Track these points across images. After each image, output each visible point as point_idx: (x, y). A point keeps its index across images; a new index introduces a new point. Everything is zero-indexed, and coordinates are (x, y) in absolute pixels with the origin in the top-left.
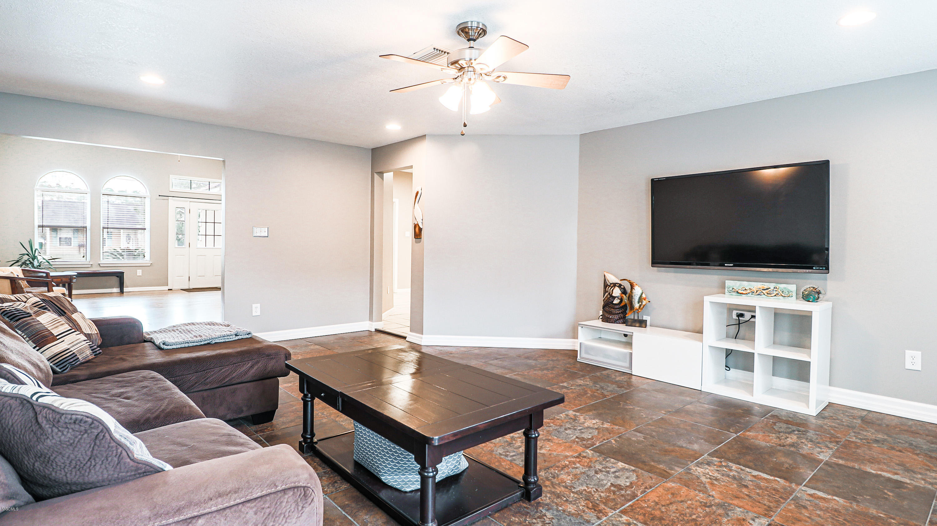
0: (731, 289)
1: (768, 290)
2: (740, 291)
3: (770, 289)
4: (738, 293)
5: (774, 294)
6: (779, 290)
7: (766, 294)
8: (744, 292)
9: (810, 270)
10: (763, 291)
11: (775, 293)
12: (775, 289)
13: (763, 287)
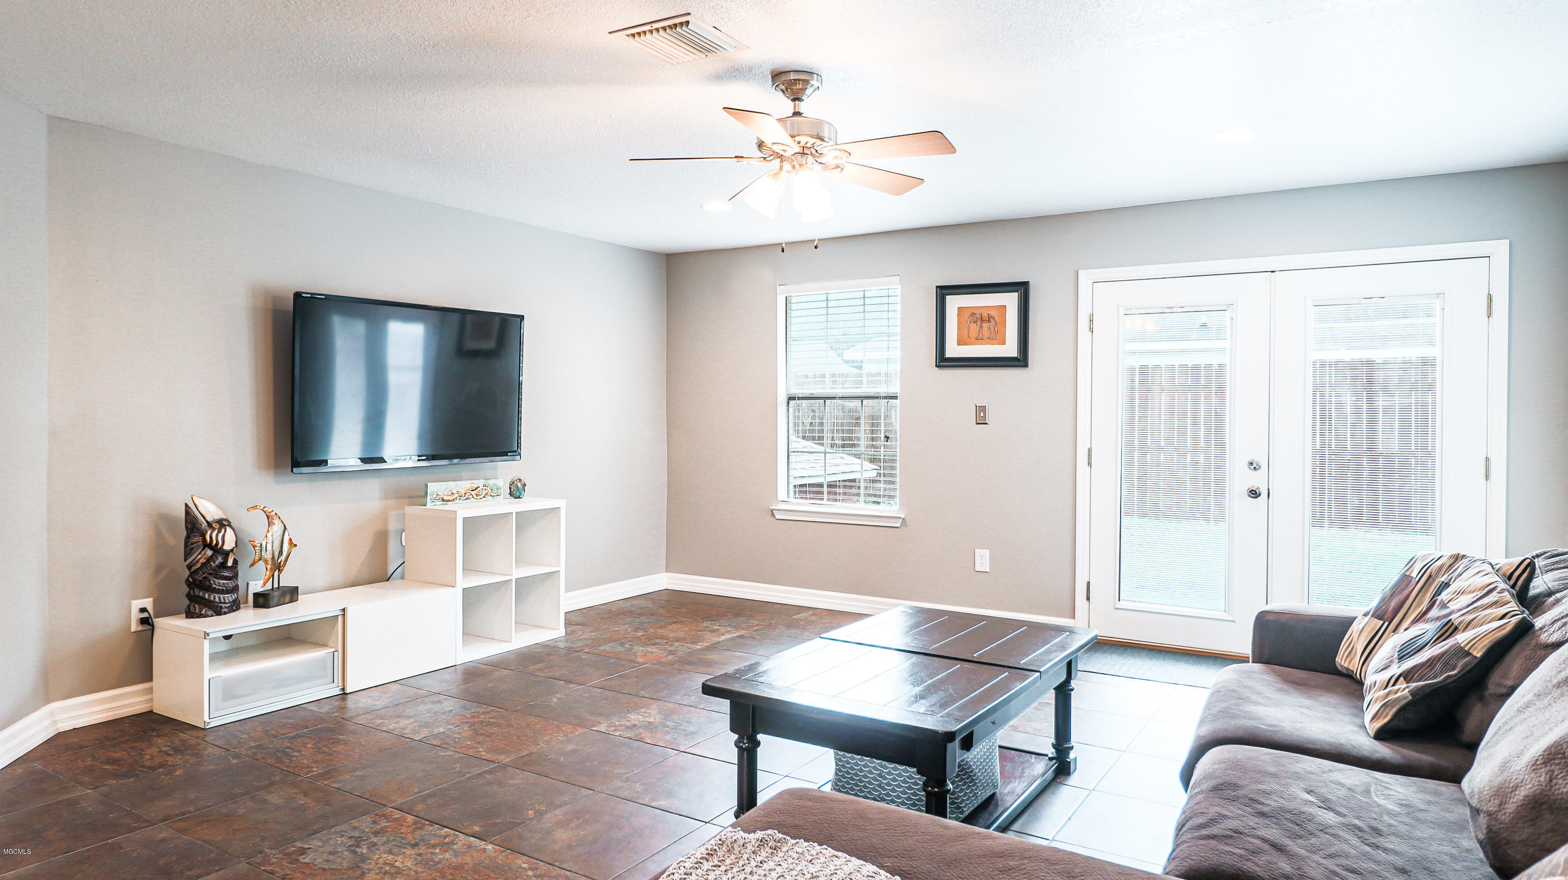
0: (434, 496)
1: (477, 490)
2: (446, 498)
3: (479, 489)
4: (444, 501)
5: (483, 495)
6: (488, 488)
7: (475, 496)
8: (450, 498)
9: (505, 458)
10: (473, 493)
11: (484, 492)
12: (485, 488)
13: (472, 487)
